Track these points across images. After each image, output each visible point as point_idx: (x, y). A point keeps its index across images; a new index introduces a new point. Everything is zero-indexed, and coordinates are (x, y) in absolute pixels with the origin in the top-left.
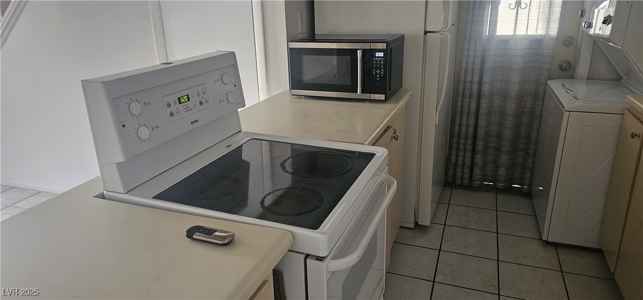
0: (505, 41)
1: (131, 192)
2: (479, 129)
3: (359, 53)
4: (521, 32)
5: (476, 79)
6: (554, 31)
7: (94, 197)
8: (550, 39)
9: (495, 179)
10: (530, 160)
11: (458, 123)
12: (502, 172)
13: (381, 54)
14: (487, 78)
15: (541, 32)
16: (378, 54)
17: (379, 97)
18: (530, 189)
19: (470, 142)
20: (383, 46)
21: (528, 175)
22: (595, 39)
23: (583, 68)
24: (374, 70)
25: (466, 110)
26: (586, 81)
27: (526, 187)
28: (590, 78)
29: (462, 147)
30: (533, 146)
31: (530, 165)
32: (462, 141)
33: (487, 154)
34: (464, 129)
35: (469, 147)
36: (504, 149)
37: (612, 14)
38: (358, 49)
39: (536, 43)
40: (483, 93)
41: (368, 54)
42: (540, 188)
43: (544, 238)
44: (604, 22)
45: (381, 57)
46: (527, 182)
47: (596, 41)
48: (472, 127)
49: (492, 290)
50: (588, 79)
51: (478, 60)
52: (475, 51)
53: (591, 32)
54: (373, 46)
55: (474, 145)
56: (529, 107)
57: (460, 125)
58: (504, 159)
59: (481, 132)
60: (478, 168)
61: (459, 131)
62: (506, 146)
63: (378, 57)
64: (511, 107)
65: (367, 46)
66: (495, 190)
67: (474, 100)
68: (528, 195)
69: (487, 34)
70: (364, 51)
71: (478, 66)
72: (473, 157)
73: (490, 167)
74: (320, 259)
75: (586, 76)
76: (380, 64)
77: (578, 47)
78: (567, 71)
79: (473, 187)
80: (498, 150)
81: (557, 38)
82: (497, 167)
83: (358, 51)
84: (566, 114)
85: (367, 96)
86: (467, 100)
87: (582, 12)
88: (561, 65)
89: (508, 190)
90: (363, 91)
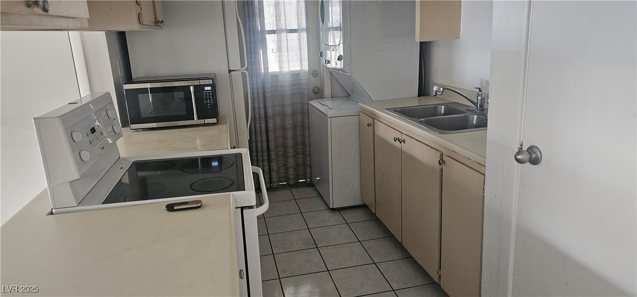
0: (275, 76)
1: (81, 204)
2: (270, 142)
3: (192, 89)
4: (286, 69)
5: (262, 105)
6: (306, 68)
7: (47, 215)
8: (305, 72)
9: (287, 179)
10: (308, 159)
11: (254, 140)
12: (291, 172)
13: (209, 88)
14: (269, 104)
15: (298, 68)
16: (206, 88)
17: (211, 121)
18: (311, 180)
19: (265, 154)
20: (210, 82)
21: (308, 171)
22: (331, 70)
23: (327, 91)
24: (204, 100)
25: (258, 130)
26: (330, 99)
27: (308, 180)
28: (333, 97)
29: (260, 158)
30: (308, 149)
31: (309, 162)
32: (260, 154)
33: (279, 161)
34: (259, 146)
35: (266, 158)
36: (290, 154)
37: (342, 55)
38: (190, 86)
39: (296, 75)
40: (268, 115)
41: (199, 89)
42: (317, 179)
43: (331, 207)
44: (338, 60)
45: (209, 90)
46: (308, 175)
47: (332, 72)
48: (265, 141)
49: (312, 246)
50: (332, 97)
51: (261, 91)
52: (257, 84)
53: (329, 66)
54: (202, 82)
55: (269, 155)
56: (299, 122)
57: (256, 142)
58: (291, 161)
59: (272, 144)
60: (274, 173)
61: (256, 147)
62: (291, 152)
63: (207, 90)
64: (289, 122)
65: (197, 83)
66: (289, 186)
67: (263, 122)
68: (311, 185)
69: (263, 71)
70: (195, 86)
71: (261, 95)
72: (269, 165)
73: (282, 170)
74: (251, 207)
75: (330, 96)
76: (209, 96)
77: (322, 77)
78: (318, 93)
79: (274, 188)
80: (285, 156)
81: (309, 72)
82: (287, 169)
83: (191, 87)
84: (329, 119)
85: (202, 121)
86: (258, 122)
87: (321, 53)
88: (314, 90)
89: (297, 185)
90: (199, 118)
